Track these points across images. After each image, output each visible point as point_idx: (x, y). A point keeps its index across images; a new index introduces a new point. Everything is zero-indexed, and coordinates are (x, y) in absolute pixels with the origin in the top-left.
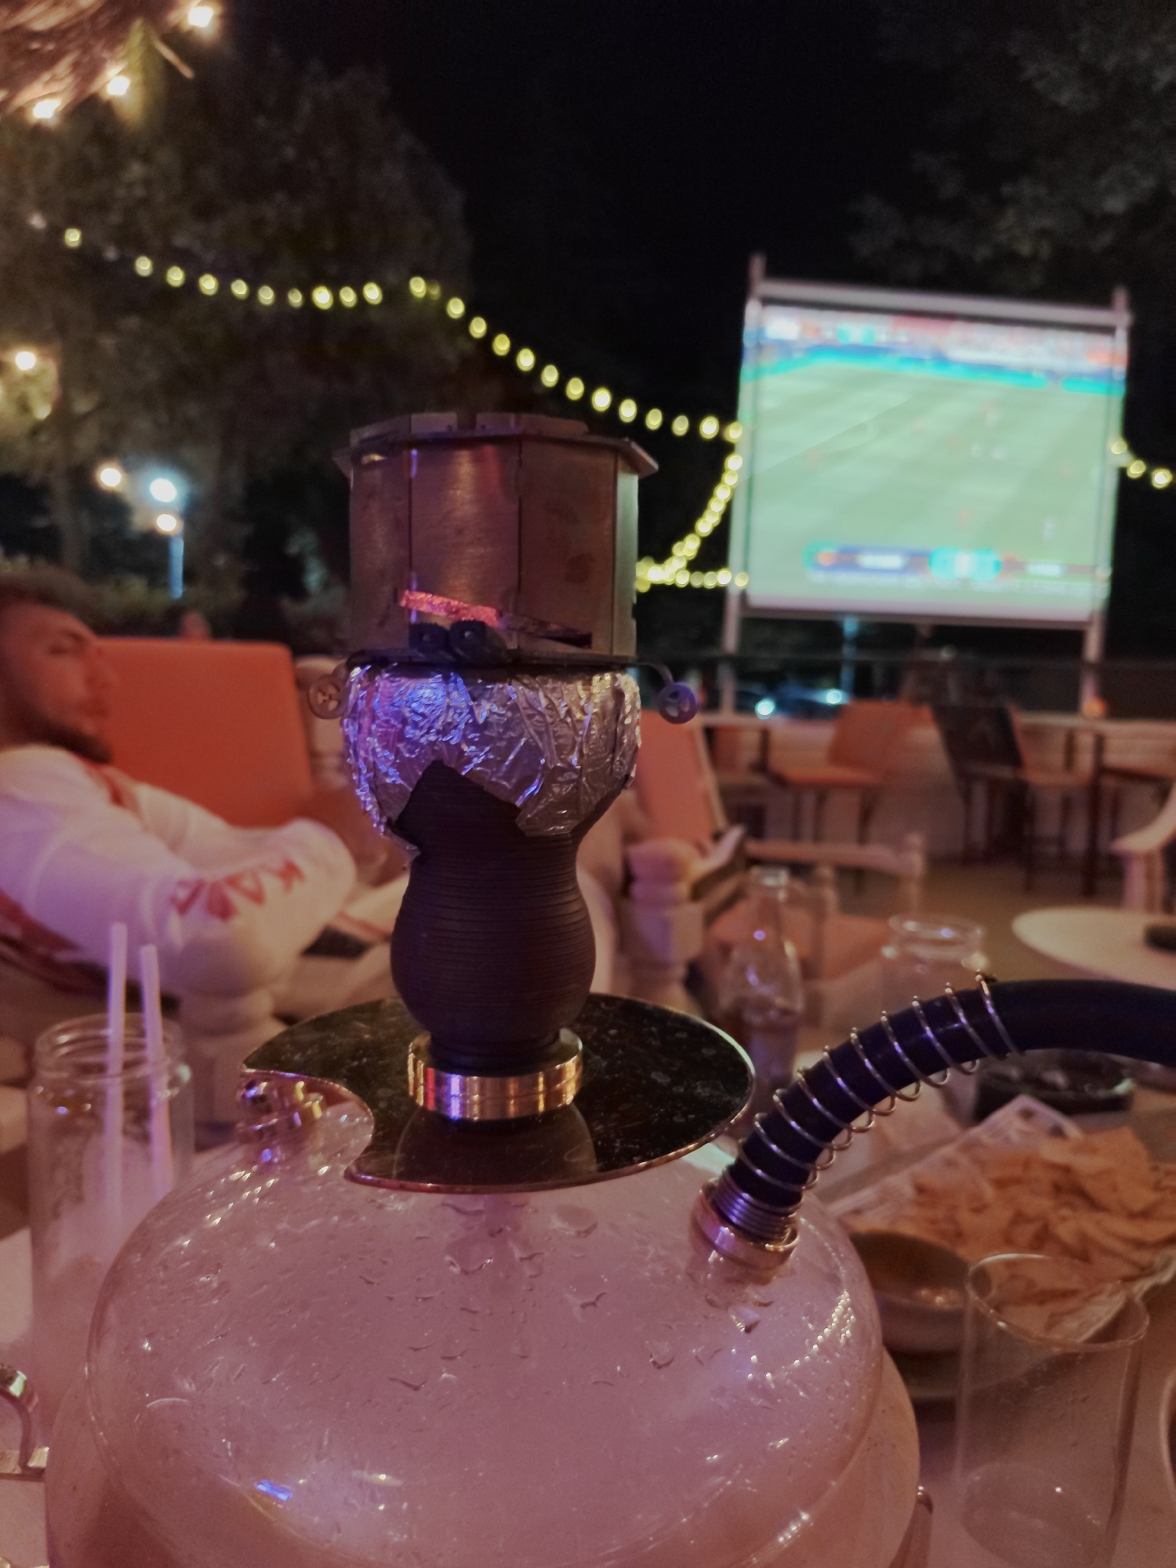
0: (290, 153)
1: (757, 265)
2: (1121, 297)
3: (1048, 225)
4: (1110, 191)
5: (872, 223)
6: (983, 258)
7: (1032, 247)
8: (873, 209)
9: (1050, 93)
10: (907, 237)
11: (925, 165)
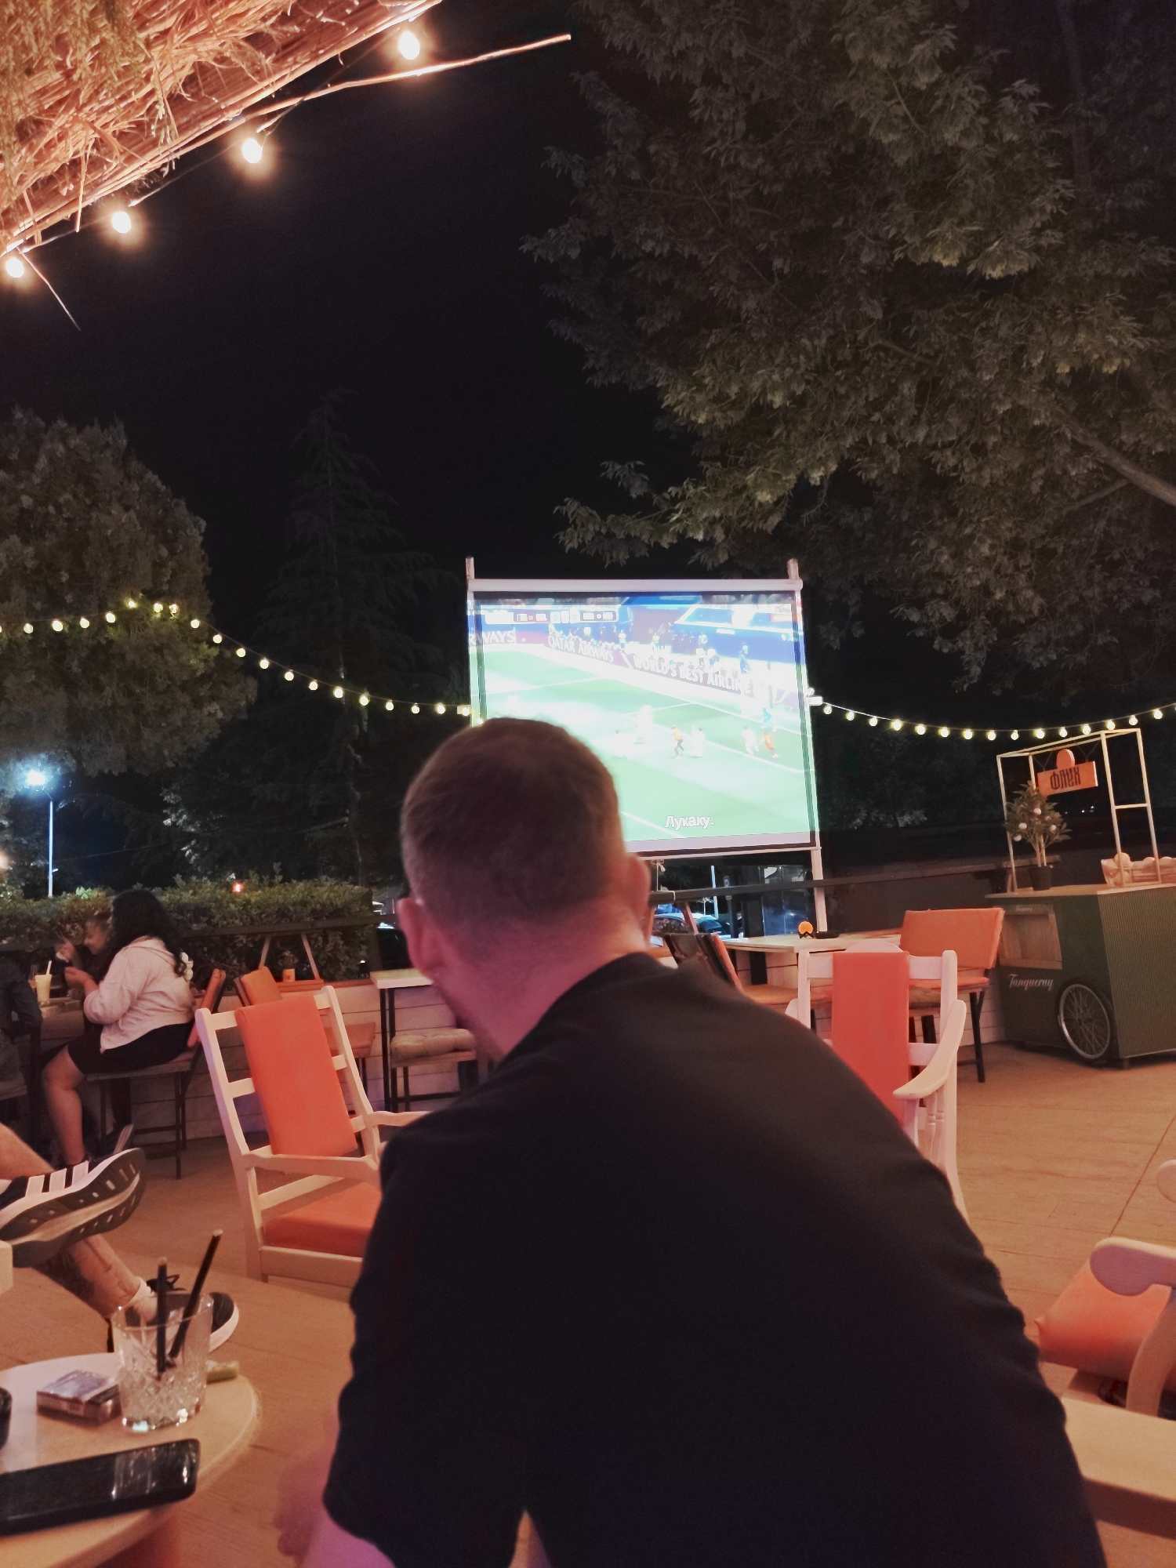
0: (26, 501)
1: (470, 564)
2: (793, 567)
3: (717, 514)
4: (758, 486)
5: (574, 521)
6: (669, 544)
7: (706, 533)
8: (572, 509)
9: (688, 415)
10: (604, 531)
11: (616, 472)
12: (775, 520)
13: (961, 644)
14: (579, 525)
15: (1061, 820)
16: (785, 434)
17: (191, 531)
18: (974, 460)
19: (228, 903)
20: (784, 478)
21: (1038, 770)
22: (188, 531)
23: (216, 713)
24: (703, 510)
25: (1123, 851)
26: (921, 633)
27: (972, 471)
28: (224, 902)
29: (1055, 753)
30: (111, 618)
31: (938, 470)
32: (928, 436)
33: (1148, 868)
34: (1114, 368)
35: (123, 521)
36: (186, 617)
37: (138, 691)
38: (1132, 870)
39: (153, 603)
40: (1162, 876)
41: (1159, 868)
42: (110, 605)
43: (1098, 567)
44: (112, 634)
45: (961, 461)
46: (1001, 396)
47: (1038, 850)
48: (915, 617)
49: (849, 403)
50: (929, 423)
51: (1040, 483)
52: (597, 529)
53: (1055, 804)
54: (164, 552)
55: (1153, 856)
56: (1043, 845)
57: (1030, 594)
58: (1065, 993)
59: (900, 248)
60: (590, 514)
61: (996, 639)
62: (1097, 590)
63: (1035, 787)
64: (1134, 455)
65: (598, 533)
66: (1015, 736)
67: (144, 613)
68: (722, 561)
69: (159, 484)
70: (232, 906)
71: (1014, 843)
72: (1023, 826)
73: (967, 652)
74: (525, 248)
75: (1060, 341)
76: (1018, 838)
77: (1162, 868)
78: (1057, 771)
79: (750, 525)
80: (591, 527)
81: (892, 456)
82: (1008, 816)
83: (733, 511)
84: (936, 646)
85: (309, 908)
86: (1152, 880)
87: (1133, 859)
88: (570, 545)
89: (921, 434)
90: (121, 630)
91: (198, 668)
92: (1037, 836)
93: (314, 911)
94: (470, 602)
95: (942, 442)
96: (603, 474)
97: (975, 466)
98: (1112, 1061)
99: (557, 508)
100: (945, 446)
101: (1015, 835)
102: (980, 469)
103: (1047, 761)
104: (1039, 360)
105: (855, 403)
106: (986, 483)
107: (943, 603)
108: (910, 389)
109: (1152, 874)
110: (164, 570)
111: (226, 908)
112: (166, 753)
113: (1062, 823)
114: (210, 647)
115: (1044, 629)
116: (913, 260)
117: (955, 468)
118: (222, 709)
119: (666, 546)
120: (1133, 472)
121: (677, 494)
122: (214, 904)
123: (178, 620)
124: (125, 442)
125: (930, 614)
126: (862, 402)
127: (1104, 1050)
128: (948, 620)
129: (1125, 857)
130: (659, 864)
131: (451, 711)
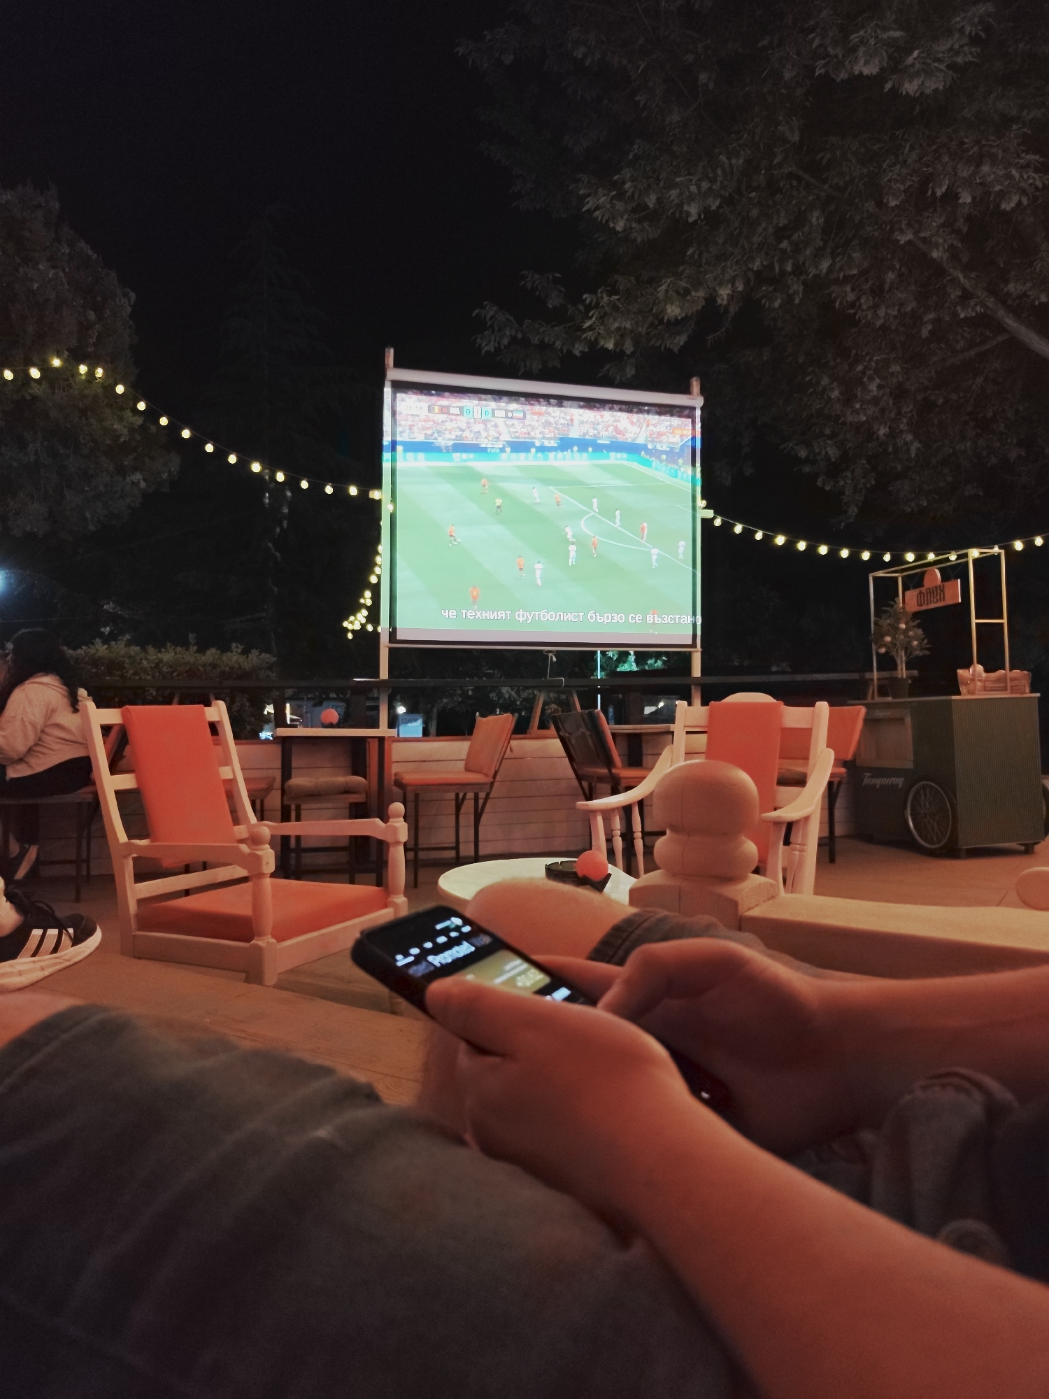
1: (390, 355)
2: (696, 385)
3: (628, 325)
4: (668, 299)
5: (492, 326)
6: (581, 352)
7: (616, 345)
8: (491, 314)
9: (607, 221)
10: (519, 336)
11: (534, 282)
12: (682, 340)
13: (842, 483)
14: (496, 329)
15: (923, 636)
16: (697, 253)
17: (120, 301)
18: (871, 298)
19: (141, 659)
20: (693, 293)
21: (905, 588)
22: (117, 300)
23: (139, 482)
24: (615, 320)
25: (979, 662)
26: (807, 469)
27: (869, 308)
28: (138, 658)
29: (923, 573)
30: (35, 373)
31: (837, 305)
32: (830, 270)
33: (999, 680)
34: (1013, 205)
35: (50, 276)
36: (111, 381)
37: (62, 452)
38: (985, 681)
39: (79, 365)
40: (1011, 687)
41: (1008, 681)
42: (35, 360)
43: (972, 424)
44: (36, 390)
45: (859, 298)
46: (903, 226)
47: (899, 662)
48: (803, 454)
49: (760, 229)
50: (833, 255)
51: (930, 327)
52: (513, 333)
53: (919, 621)
54: (92, 315)
55: (1004, 669)
56: (904, 658)
57: (909, 437)
58: (914, 789)
59: (823, 62)
60: (508, 320)
61: (873, 483)
62: (969, 444)
63: (901, 605)
64: (1018, 308)
65: (514, 340)
66: (887, 558)
67: (69, 371)
68: (629, 376)
69: (90, 252)
70: (145, 662)
71: (878, 654)
72: (888, 639)
73: (847, 493)
74: (461, 50)
75: (965, 172)
76: (883, 650)
77: (1012, 679)
78: (923, 589)
79: (659, 343)
80: (508, 333)
81: (795, 286)
82: (875, 631)
83: (643, 327)
84: (819, 483)
85: (218, 670)
86: (1001, 690)
87: (986, 671)
88: (486, 349)
89: (825, 265)
90: (45, 385)
91: (122, 434)
92: (899, 651)
93: (223, 673)
94: (387, 391)
95: (844, 276)
96: (523, 283)
97: (871, 303)
98: (951, 851)
99: (476, 312)
100: (847, 279)
101: (880, 647)
102: (875, 307)
103: (915, 580)
104: (944, 189)
105: (765, 229)
106: (879, 323)
107: (829, 442)
108: (818, 219)
109: (1002, 684)
110: (90, 332)
111: (139, 664)
112: (88, 515)
113: (923, 640)
114: (134, 416)
115: (918, 478)
116: (833, 76)
117: (852, 305)
118: (145, 480)
119: (577, 353)
120: (1015, 325)
121: (591, 302)
122: (127, 660)
123: (102, 383)
124: (57, 205)
125: (817, 451)
126: (771, 230)
127: (945, 840)
128: (833, 460)
129: (980, 668)
130: (550, 654)
131: (363, 494)
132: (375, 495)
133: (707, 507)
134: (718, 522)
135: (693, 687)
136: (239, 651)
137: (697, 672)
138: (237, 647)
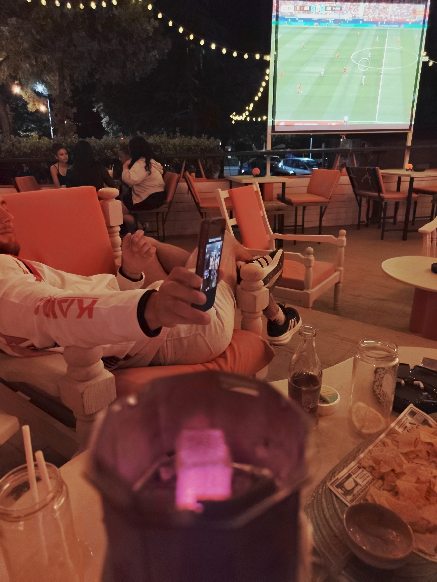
23: (156, 55)
28: (166, 144)
36: (146, 3)
37: (125, 43)
44: (115, 12)
70: (169, 145)
85: (200, 148)
91: (150, 32)
93: (202, 149)
111: (167, 146)
114: (155, 21)
118: (158, 54)
122: (162, 144)
130: (343, 136)
131: (262, 57)
132: (267, 58)
133: (427, 55)
134: (431, 64)
135: (406, 150)
136: (206, 138)
137: (409, 143)
138: (205, 136)
